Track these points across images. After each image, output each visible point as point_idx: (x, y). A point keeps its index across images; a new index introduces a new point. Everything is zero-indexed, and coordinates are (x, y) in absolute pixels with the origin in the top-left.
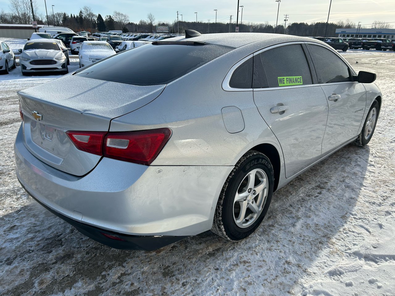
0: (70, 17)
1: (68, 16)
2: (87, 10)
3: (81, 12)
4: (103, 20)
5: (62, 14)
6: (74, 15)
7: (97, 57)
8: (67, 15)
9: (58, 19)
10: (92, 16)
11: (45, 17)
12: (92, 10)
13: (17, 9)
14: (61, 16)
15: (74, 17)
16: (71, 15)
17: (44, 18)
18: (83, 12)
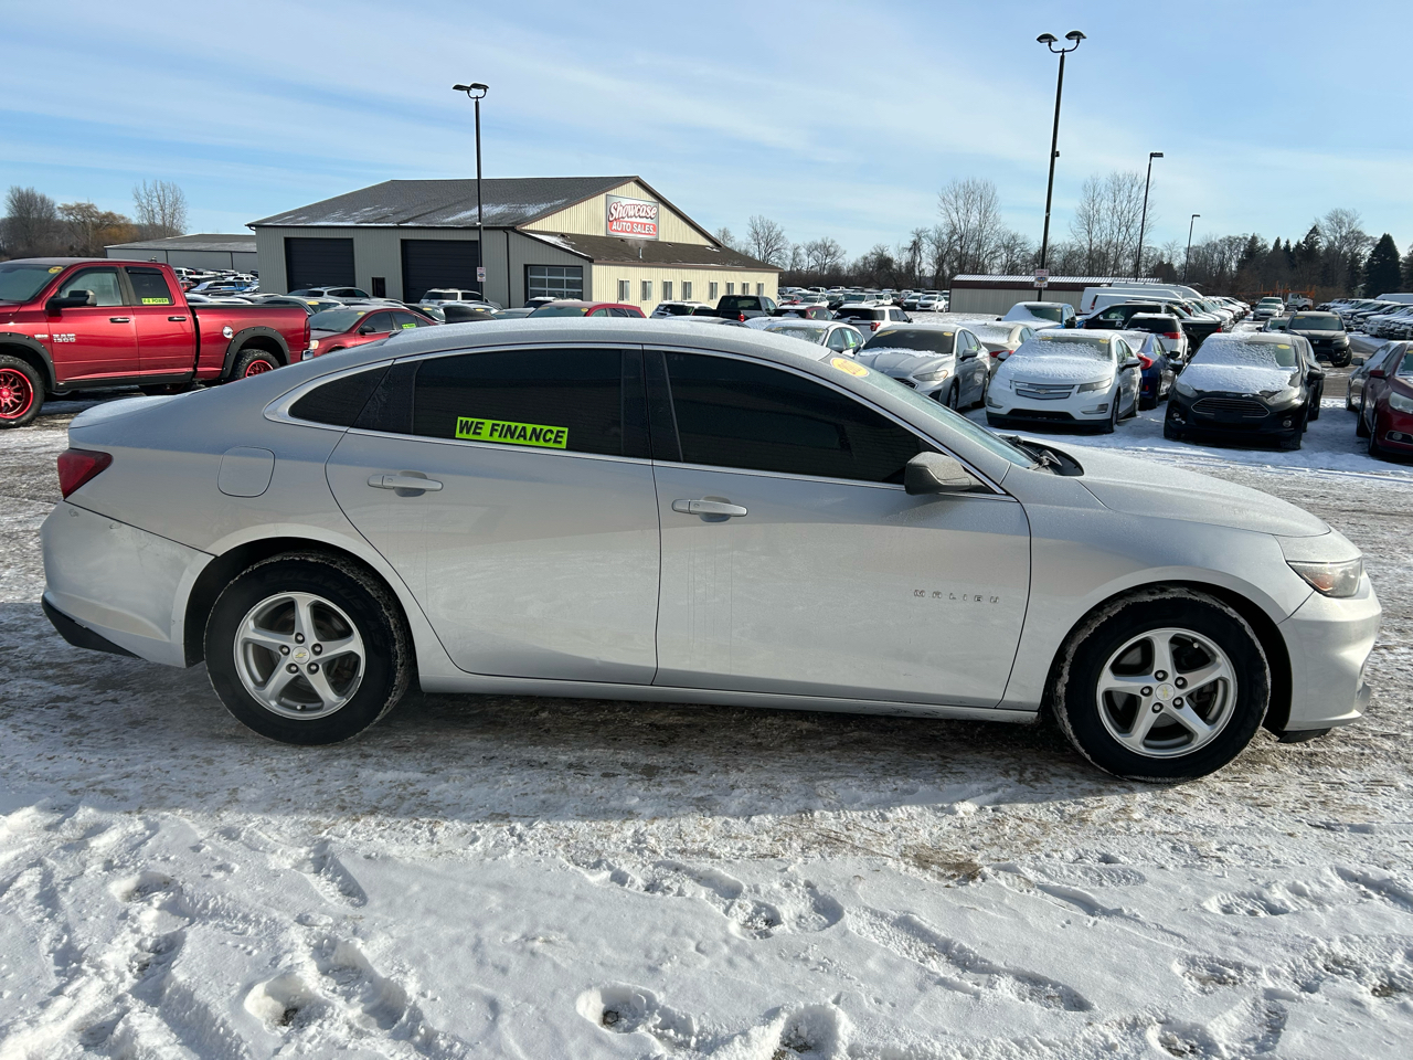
0: (1271, 248)
1: (1265, 246)
2: (1340, 223)
3: (1314, 230)
4: (1395, 254)
5: (1246, 239)
6: (1288, 242)
7: (1035, 377)
8: (1259, 244)
9: (1227, 256)
10: (1357, 243)
11: (1182, 250)
12: (1361, 222)
13: (1089, 232)
14: (1238, 246)
15: (1287, 247)
16: (1278, 241)
17: (1179, 254)
18: (1321, 231)
